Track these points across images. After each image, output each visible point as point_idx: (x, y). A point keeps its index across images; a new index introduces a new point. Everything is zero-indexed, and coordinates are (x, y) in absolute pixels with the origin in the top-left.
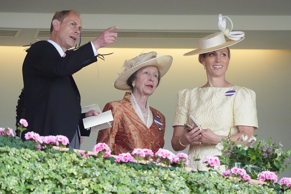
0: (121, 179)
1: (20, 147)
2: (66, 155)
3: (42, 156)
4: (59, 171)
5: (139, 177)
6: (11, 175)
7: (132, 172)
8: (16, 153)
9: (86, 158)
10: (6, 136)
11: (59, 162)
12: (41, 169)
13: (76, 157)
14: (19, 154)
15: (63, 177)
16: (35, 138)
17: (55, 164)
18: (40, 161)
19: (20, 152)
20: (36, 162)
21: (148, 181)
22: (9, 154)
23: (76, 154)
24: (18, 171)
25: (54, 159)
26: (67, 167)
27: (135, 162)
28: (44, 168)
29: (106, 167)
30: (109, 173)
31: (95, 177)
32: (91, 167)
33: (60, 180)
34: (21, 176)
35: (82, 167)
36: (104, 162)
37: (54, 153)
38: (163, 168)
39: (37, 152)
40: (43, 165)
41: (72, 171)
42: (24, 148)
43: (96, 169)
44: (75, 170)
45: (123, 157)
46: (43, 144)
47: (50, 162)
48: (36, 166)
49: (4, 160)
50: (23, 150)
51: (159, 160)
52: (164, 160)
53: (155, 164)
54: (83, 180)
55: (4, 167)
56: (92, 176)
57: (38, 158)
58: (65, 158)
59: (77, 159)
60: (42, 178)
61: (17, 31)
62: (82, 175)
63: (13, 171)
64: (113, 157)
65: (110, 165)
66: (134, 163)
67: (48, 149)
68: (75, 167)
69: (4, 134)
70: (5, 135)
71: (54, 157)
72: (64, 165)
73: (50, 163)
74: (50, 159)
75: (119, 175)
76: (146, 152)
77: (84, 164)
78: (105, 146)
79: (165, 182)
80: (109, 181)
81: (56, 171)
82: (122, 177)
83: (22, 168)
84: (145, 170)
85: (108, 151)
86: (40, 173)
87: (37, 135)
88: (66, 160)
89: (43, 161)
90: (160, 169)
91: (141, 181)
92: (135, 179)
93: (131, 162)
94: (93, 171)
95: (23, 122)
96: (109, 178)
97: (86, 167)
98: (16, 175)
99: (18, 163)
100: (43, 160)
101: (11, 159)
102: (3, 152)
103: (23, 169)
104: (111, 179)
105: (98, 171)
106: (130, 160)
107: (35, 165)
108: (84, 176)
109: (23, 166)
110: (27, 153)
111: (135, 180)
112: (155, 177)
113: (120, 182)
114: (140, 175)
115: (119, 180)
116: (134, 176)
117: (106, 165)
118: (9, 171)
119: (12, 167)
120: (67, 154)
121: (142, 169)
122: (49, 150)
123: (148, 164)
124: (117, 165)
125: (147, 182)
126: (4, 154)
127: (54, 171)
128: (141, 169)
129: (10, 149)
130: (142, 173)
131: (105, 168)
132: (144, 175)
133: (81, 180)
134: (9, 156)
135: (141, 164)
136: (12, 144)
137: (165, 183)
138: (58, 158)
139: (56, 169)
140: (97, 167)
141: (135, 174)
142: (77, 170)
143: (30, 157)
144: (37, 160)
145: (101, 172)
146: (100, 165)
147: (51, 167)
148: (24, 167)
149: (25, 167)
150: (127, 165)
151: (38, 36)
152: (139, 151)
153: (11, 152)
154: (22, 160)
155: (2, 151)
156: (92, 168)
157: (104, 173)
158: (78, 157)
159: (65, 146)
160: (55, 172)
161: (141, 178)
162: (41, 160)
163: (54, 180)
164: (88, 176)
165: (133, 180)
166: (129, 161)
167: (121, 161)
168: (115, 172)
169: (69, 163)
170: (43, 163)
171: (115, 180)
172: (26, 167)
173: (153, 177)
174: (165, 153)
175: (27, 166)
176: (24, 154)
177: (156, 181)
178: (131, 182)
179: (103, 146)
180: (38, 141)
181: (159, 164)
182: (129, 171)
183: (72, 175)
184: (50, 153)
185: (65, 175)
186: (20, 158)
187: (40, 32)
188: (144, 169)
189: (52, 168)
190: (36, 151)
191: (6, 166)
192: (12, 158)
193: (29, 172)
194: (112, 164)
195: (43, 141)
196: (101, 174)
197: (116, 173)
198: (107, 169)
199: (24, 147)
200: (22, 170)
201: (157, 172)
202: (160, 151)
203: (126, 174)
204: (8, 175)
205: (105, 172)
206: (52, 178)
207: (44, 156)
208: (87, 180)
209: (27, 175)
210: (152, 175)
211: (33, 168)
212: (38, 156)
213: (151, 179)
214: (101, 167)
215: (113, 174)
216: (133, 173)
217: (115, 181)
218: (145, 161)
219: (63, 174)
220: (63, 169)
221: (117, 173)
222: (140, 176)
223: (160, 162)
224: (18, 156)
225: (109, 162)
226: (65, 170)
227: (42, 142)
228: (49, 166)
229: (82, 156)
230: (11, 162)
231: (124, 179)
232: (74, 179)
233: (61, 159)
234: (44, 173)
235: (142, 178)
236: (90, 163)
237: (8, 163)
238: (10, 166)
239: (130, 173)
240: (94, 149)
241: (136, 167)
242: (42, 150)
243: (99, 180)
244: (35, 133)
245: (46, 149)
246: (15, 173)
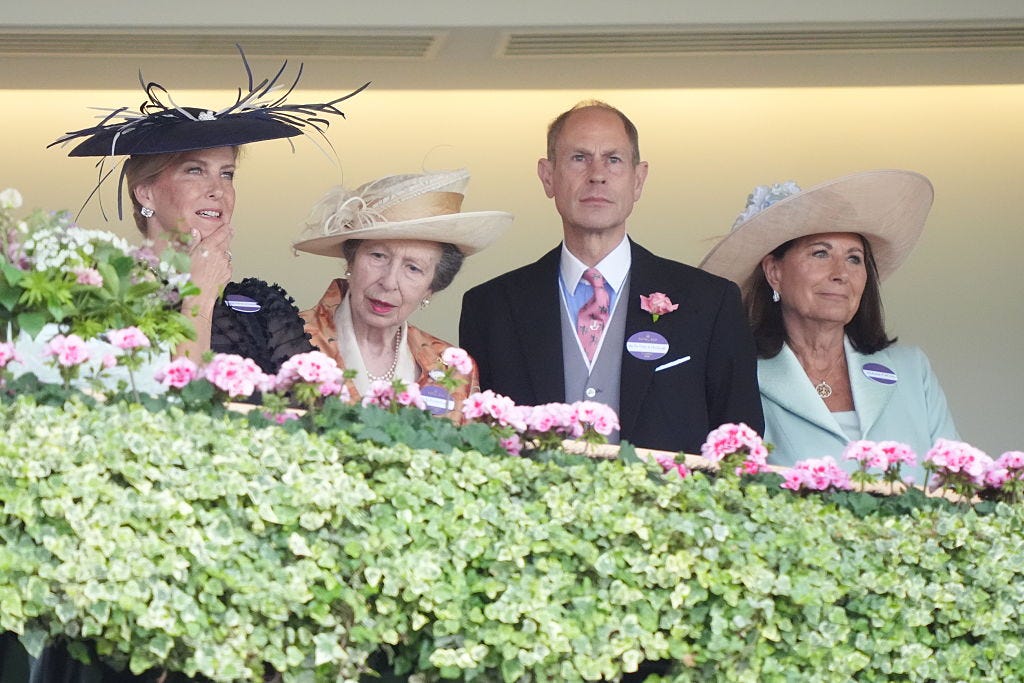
0: (805, 550)
1: (446, 447)
2: (607, 469)
3: (524, 474)
4: (585, 526)
5: (868, 542)
6: (417, 546)
7: (844, 523)
8: (434, 469)
9: (679, 480)
10: (395, 408)
11: (586, 495)
12: (522, 523)
13: (643, 477)
14: (445, 472)
15: (601, 549)
16: (498, 412)
17: (570, 503)
18: (518, 495)
19: (448, 465)
20: (505, 498)
21: (900, 555)
22: (409, 472)
23: (645, 466)
24: (442, 529)
25: (568, 484)
26: (611, 512)
27: (854, 490)
28: (533, 519)
29: (752, 509)
30: (763, 528)
31: (712, 543)
32: (697, 510)
33: (591, 558)
34: (453, 548)
35: (666, 511)
36: (742, 490)
37: (567, 463)
38: (950, 506)
39: (506, 461)
40: (528, 506)
41: (633, 524)
42: (459, 448)
43: (716, 515)
44: (640, 522)
45: (811, 471)
46: (527, 435)
47: (555, 497)
48: (503, 513)
49: (390, 493)
50: (456, 455)
51: (936, 479)
52: (953, 478)
53: (922, 493)
54: (671, 557)
55: (392, 519)
56: (701, 543)
57: (509, 482)
58: (607, 480)
59: (648, 485)
60: (526, 553)
61: (431, 39)
62: (668, 538)
63: (424, 531)
64: (774, 474)
65: (765, 501)
66: (847, 492)
67: (545, 450)
68: (643, 510)
69: (387, 403)
70: (391, 405)
71: (567, 479)
72: (602, 505)
73: (553, 498)
74: (554, 484)
75: (798, 534)
76: (892, 450)
77: (672, 500)
78: (744, 434)
79: (960, 555)
80: (764, 559)
81: (573, 526)
82: (807, 543)
83: (454, 519)
84: (888, 515)
85: (757, 452)
86: (519, 536)
87: (505, 403)
88: (610, 486)
89: (528, 492)
90: (940, 511)
91: (875, 553)
92: (854, 546)
93: (838, 490)
94: (706, 526)
95: (454, 356)
96: (761, 546)
97: (679, 510)
98: (434, 546)
99: (441, 502)
100: (528, 488)
101: (414, 488)
102: (388, 466)
103: (459, 522)
104: (768, 550)
105: (722, 524)
106: (834, 483)
107: (502, 506)
108: (673, 543)
109: (458, 514)
110: (473, 466)
111: (853, 551)
112: (925, 539)
113: (801, 560)
114: (873, 532)
115: (796, 555)
116: (850, 536)
117: (751, 501)
118: (408, 532)
119: (420, 519)
120: (610, 465)
121: (876, 514)
122: (550, 452)
123: (899, 493)
124: (789, 501)
125: (896, 559)
126: (392, 471)
127: (568, 528)
128: (873, 511)
129: (412, 454)
130: (876, 527)
131: (749, 514)
132: (884, 534)
133: (663, 556)
134: (408, 477)
135: (874, 494)
136: (419, 437)
137: (961, 561)
138: (580, 480)
139: (575, 520)
140: (720, 509)
141: (854, 531)
142: (649, 523)
143: (484, 479)
144: (507, 489)
145: (735, 528)
146: (729, 503)
147: (556, 514)
148: (461, 517)
149: (466, 516)
150: (825, 501)
151: (507, 54)
152: (865, 449)
153: (413, 464)
154: (453, 493)
155: (382, 462)
156: (701, 514)
157: (744, 530)
158: (650, 475)
159: (605, 440)
160: (571, 529)
161: (874, 545)
162: (522, 492)
163: (568, 559)
164: (688, 541)
165: (846, 552)
166: (831, 486)
167: (804, 486)
168: (783, 524)
169: (621, 499)
170: (528, 499)
171: (785, 553)
172: (469, 514)
173: (917, 539)
174: (956, 455)
175: (471, 511)
176: (459, 470)
177: (929, 554)
178: (838, 558)
179: (739, 435)
180: (509, 424)
181: (939, 493)
182: (833, 521)
183: (632, 538)
184: (551, 463)
185: (607, 539)
186: (446, 484)
187: (515, 40)
188: (884, 514)
189: (563, 516)
190: (502, 459)
191: (398, 514)
192: (419, 484)
193: (481, 533)
194: (771, 497)
195: (529, 422)
196: (735, 535)
197: (787, 529)
198: (753, 516)
199: (461, 445)
200: (454, 528)
201: (929, 521)
202: (940, 448)
203: (820, 531)
204: (407, 547)
205: (749, 526)
206: (563, 553)
207: (531, 477)
208: (684, 555)
209: (473, 542)
210: (913, 533)
211: (494, 518)
212: (512, 477)
213: (910, 548)
214: (732, 508)
215: (777, 532)
216: (846, 528)
217: (785, 556)
218: (889, 483)
219: (600, 537)
220: (600, 520)
221: (791, 527)
222: (873, 536)
223: (940, 486)
224: (439, 477)
225: (759, 491)
226: (606, 524)
227: (522, 427)
228: (548, 511)
229: (666, 471)
230: (415, 498)
231: (815, 550)
232: (639, 554)
233: (592, 486)
234: (532, 536)
235: (879, 542)
236: (693, 496)
237: (403, 502)
238: (414, 513)
239: (836, 528)
240: (709, 447)
241: (857, 507)
242: (524, 453)
243: (726, 557)
244: (499, 396)
245: (537, 449)
246: (430, 538)
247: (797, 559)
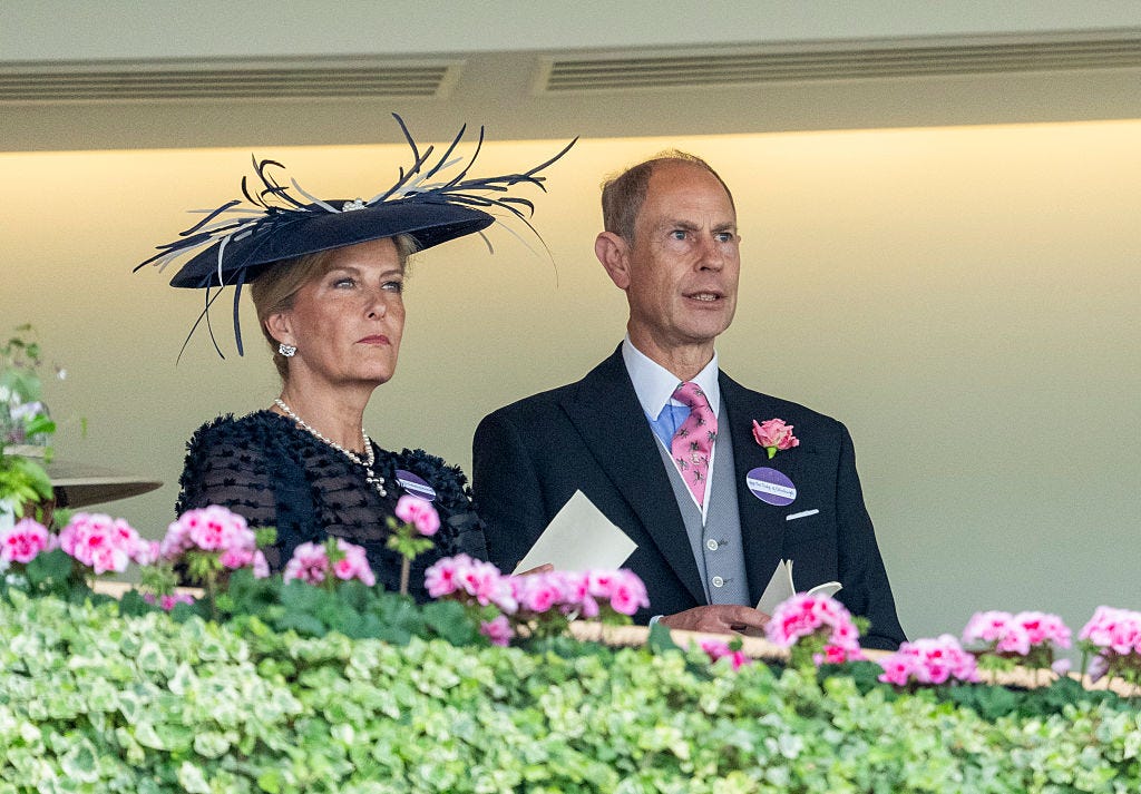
0: (910, 767)
1: (400, 635)
2: (630, 661)
3: (512, 672)
4: (599, 741)
5: (999, 754)
6: (362, 776)
7: (967, 729)
8: (385, 667)
9: (731, 674)
10: (331, 583)
11: (599, 698)
12: (510, 739)
13: (679, 671)
14: (399, 671)
15: (623, 773)
16: (476, 585)
17: (578, 710)
18: (505, 700)
19: (404, 662)
20: (485, 705)
21: (1047, 772)
22: (349, 672)
23: (684, 655)
24: (397, 751)
25: (574, 684)
26: (637, 722)
27: (986, 683)
28: (525, 733)
29: (835, 711)
30: (851, 738)
31: (779, 760)
32: (757, 714)
33: (607, 785)
34: (413, 777)
35: (714, 717)
36: (821, 685)
37: (575, 654)
38: (1117, 702)
39: (487, 654)
40: (520, 715)
41: (667, 737)
42: (421, 636)
43: (784, 721)
44: (677, 733)
45: (922, 658)
46: (520, 616)
47: (556, 702)
48: (482, 726)
49: (322, 702)
50: (415, 647)
51: (1099, 665)
52: (1122, 660)
53: (1079, 685)
54: (720, 782)
55: (325, 738)
56: (762, 760)
57: (491, 683)
58: (629, 676)
59: (688, 682)
60: (516, 780)
62: (713, 755)
63: (370, 755)
64: (868, 663)
65: (854, 700)
66: (974, 685)
67: (545, 637)
68: (681, 716)
69: (320, 576)
70: (326, 580)
71: (574, 676)
72: (622, 711)
73: (553, 704)
74: (555, 683)
75: (900, 745)
76: (1034, 626)
77: (723, 701)
78: (824, 607)
79: (1132, 769)
80: (853, 781)
81: (584, 743)
82: (913, 758)
83: (413, 737)
84: (1030, 715)
85: (844, 632)
86: (506, 758)
87: (486, 570)
88: (634, 685)
89: (519, 696)
90: (1102, 709)
91: (1011, 770)
92: (982, 761)
93: (961, 683)
94: (770, 736)
95: (412, 509)
96: (848, 764)
97: (732, 716)
98: (386, 775)
99: (395, 713)
100: (520, 691)
101: (356, 696)
102: (318, 664)
103: (421, 741)
104: (858, 769)
105: (793, 733)
106: (955, 674)
107: (483, 718)
108: (724, 762)
109: (418, 728)
110: (439, 662)
111: (979, 767)
112: (1081, 748)
113: (905, 782)
114: (1007, 741)
115: (898, 774)
116: (975, 745)
117: (832, 701)
118: (348, 758)
119: (365, 737)
120: (635, 656)
121: (1014, 715)
122: (550, 640)
123: (1049, 685)
124: (889, 699)
125: (1040, 777)
126: (325, 672)
127: (575, 745)
128: (1010, 711)
129: (352, 647)
130: (1012, 733)
131: (830, 718)
132: (1023, 743)
133: (710, 780)
134: (347, 679)
135: (1012, 688)
136: (364, 623)
137: (1134, 777)
138: (590, 677)
139: (584, 734)
140: (789, 713)
141: (981, 739)
142: (690, 733)
143: (454, 680)
144: (488, 692)
145: (811, 738)
146: (802, 704)
147: (557, 725)
148: (423, 734)
149: (430, 731)
150: (941, 699)
152: (997, 625)
153: (355, 662)
154: (412, 700)
155: (309, 659)
156: (764, 721)
157: (824, 742)
158: (692, 668)
159: (628, 620)
160: (580, 746)
161: (1010, 758)
162: (510, 695)
163: (575, 787)
164: (745, 759)
165: (971, 770)
166: (951, 678)
167: (913, 678)
168: (879, 732)
169: (649, 702)
170: (519, 706)
171: (882, 772)
172: (435, 728)
173: (1070, 748)
174: (1125, 631)
175: (437, 725)
176: (420, 668)
177: (1088, 769)
178: (958, 777)
179: (816, 610)
180: (491, 601)
181: (1102, 684)
182: (950, 726)
183: (666, 758)
184: (551, 656)
185: (631, 759)
186: (401, 688)
188: (1026, 713)
189: (567, 728)
190: (480, 650)
191: (334, 731)
192: (362, 689)
193: (451, 755)
194: (864, 695)
195: (520, 597)
196: (813, 749)
197: (884, 740)
198: (837, 722)
199: (423, 631)
200: (414, 749)
201: (1088, 724)
202: (1101, 620)
203: (930, 742)
204: (347, 777)
205: (832, 736)
206: (568, 780)
207: (521, 674)
208: (739, 780)
209: (441, 768)
210: (1064, 741)
211: (471, 735)
212: (495, 674)
213: (1060, 761)
214: (807, 711)
215: (871, 743)
216: (969, 735)
217: (882, 777)
218: (1032, 672)
219: (620, 756)
220: (620, 732)
221: (891, 736)
222: (1006, 745)
223: (1105, 673)
224: (391, 678)
225: (844, 687)
226: (629, 738)
227: (511, 605)
228: (546, 721)
229: (714, 659)
230: (357, 709)
231: (924, 768)
232: (676, 778)
233: (608, 687)
234: (524, 759)
235: (1016, 754)
236: (753, 696)
237: (341, 715)
238: (357, 730)
239: (955, 736)
240: (774, 627)
241: (986, 705)
242: (516, 642)
243: (800, 780)
244: (478, 562)
245: (534, 635)
246: (380, 764)
247: (899, 781)
